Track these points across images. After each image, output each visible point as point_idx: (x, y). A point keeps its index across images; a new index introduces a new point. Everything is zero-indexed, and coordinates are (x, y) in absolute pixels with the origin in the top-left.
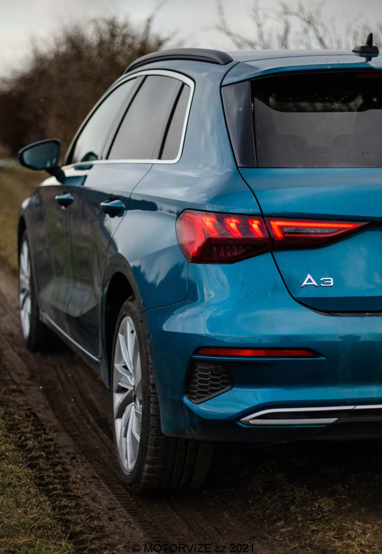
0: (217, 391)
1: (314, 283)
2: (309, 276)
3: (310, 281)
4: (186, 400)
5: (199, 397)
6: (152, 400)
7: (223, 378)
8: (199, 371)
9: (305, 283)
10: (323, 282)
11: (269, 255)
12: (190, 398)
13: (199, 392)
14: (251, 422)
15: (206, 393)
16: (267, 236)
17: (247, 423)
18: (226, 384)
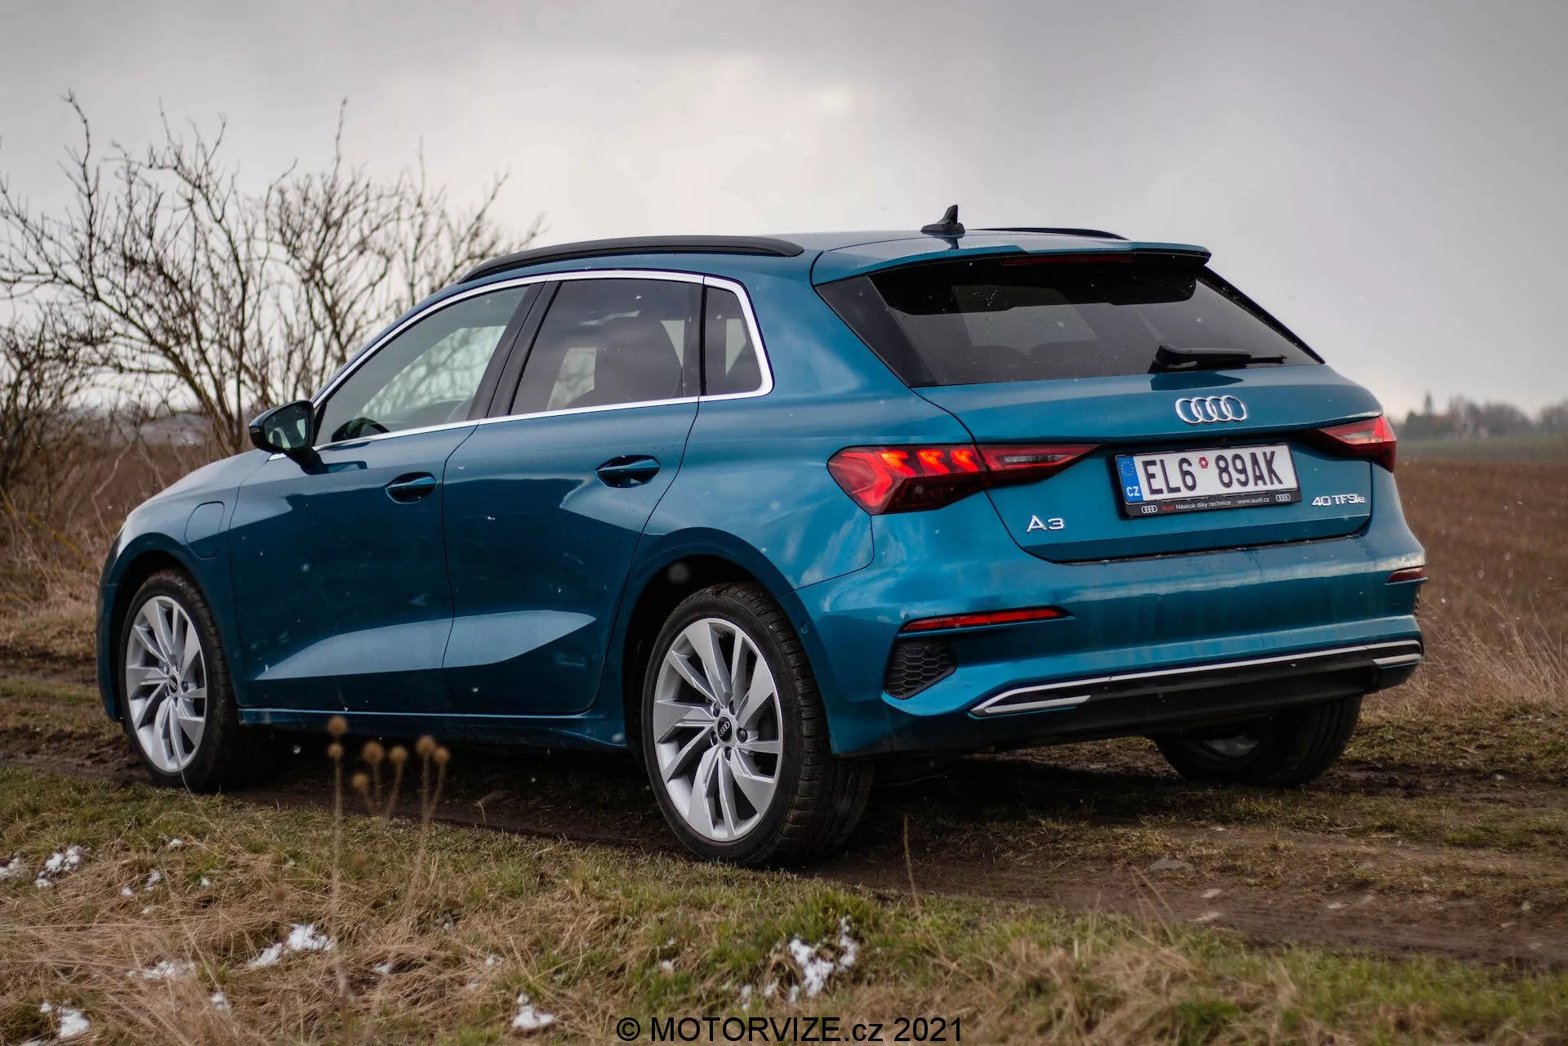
0: (934, 677)
1: (1041, 525)
2: (1035, 518)
3: (1036, 524)
4: (886, 698)
5: (908, 690)
6: (803, 715)
7: (942, 659)
8: (906, 654)
9: (1031, 526)
10: (1051, 524)
11: (983, 493)
12: (893, 694)
13: (908, 683)
14: (987, 711)
15: (917, 682)
16: (984, 469)
17: (982, 713)
18: (946, 667)
